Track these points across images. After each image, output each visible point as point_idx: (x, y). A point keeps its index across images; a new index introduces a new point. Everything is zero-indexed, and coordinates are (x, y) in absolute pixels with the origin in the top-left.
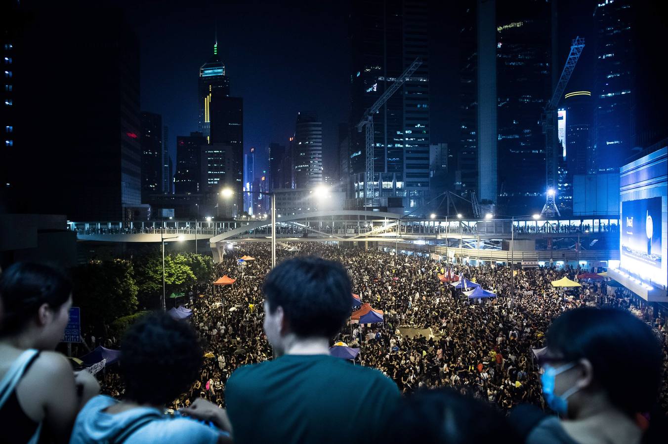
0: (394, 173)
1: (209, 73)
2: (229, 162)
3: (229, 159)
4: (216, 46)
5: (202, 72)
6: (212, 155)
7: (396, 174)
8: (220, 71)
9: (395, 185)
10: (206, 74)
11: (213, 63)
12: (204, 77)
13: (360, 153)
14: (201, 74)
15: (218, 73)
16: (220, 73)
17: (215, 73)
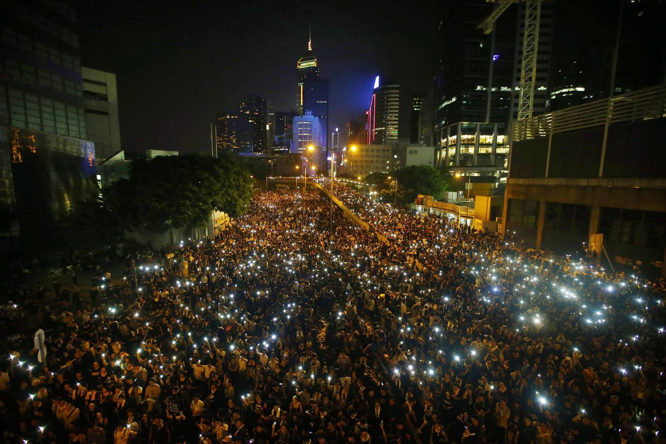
0: (496, 125)
1: (304, 65)
2: (315, 132)
3: (315, 129)
4: (310, 43)
5: (299, 64)
6: (301, 126)
7: (498, 125)
8: (313, 64)
9: (495, 139)
10: (302, 66)
11: (308, 57)
12: (301, 69)
13: (454, 100)
14: (298, 67)
15: (311, 65)
16: (312, 65)
17: (309, 65)
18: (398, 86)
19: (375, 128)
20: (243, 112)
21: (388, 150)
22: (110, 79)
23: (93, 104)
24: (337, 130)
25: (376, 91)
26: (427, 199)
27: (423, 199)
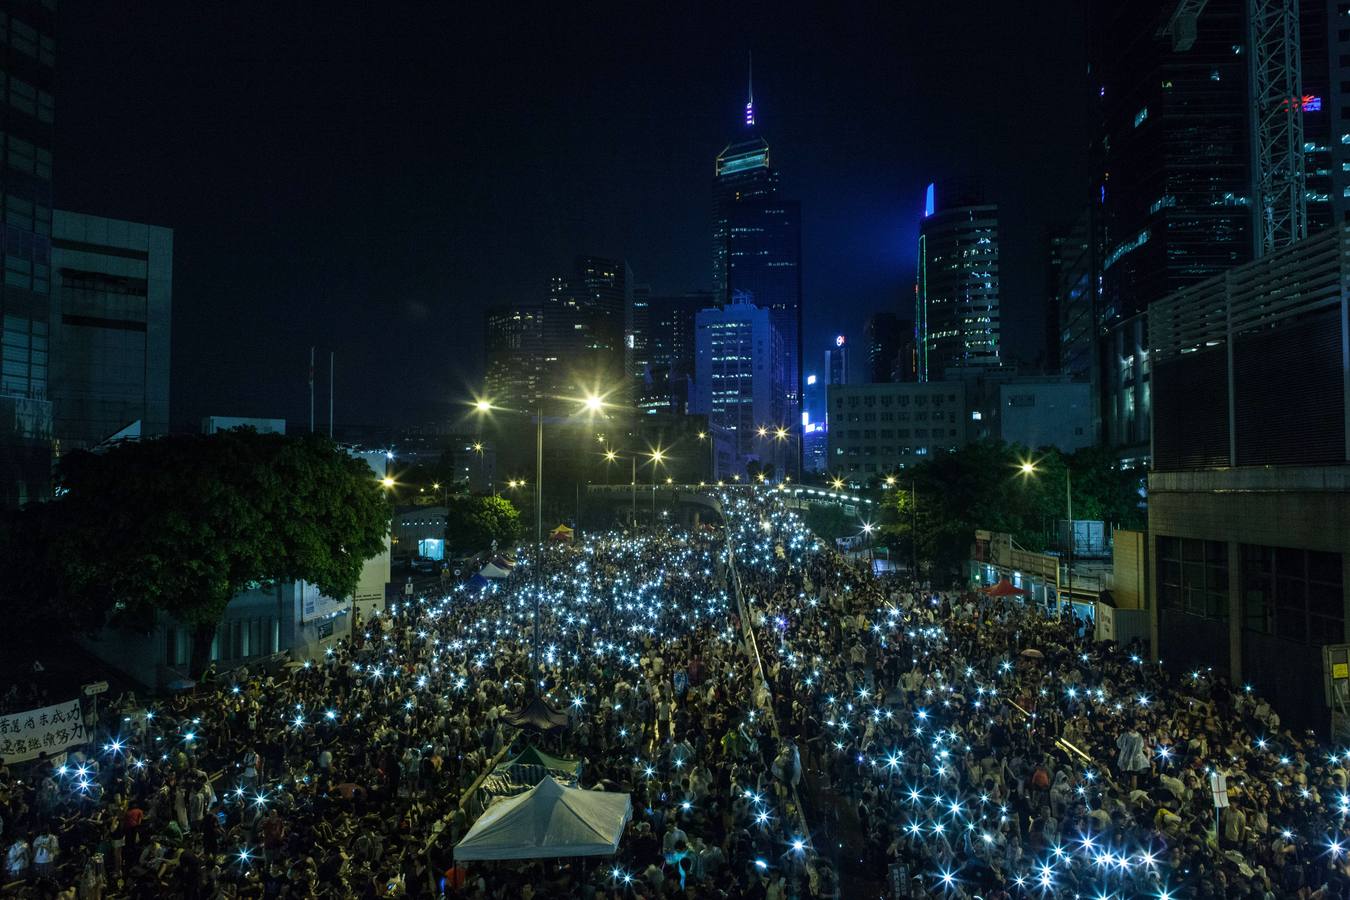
1: (735, 165)
3: (762, 342)
4: (749, 106)
5: (721, 165)
6: (721, 334)
8: (760, 159)
10: (730, 169)
11: (746, 142)
12: (725, 176)
13: (1142, 239)
14: (718, 170)
15: (755, 162)
16: (758, 162)
17: (748, 164)
18: (993, 207)
19: (930, 333)
20: (559, 303)
21: (952, 398)
22: (159, 241)
23: (112, 303)
24: (840, 340)
25: (928, 225)
26: (998, 542)
27: (988, 542)
